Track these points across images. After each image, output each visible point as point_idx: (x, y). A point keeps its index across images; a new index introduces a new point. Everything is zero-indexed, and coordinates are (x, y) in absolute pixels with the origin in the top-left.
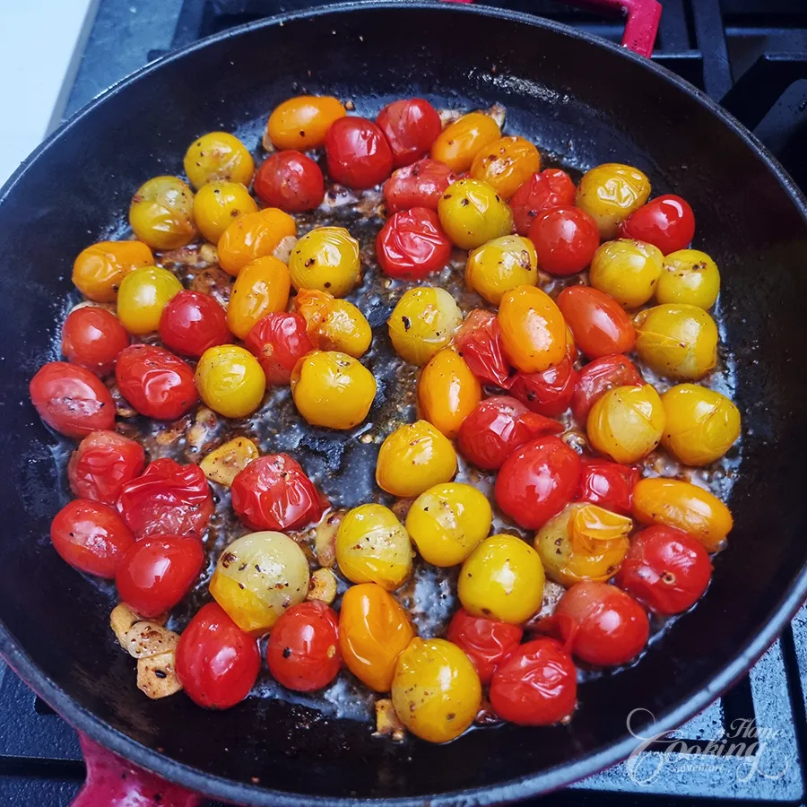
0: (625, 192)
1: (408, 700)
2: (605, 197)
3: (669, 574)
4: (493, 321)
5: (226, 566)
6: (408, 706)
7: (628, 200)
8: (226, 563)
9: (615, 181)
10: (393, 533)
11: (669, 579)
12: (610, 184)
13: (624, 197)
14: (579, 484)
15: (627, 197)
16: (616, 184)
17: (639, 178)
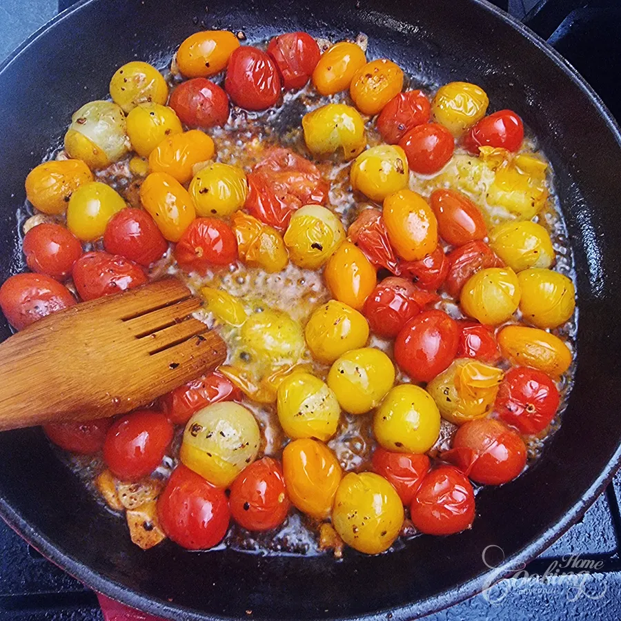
0: (470, 105)
1: (351, 525)
2: (455, 108)
3: (530, 405)
4: (380, 220)
5: (195, 436)
6: (352, 529)
7: (472, 111)
8: (194, 432)
9: (462, 96)
10: (324, 397)
11: (530, 409)
12: (458, 98)
13: (469, 108)
14: (459, 343)
15: (472, 108)
16: (462, 98)
17: (480, 93)
